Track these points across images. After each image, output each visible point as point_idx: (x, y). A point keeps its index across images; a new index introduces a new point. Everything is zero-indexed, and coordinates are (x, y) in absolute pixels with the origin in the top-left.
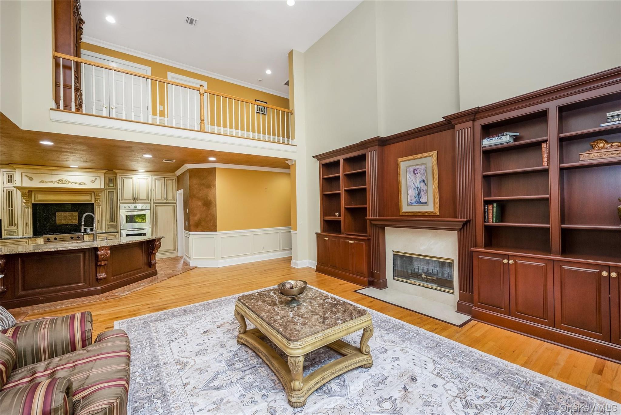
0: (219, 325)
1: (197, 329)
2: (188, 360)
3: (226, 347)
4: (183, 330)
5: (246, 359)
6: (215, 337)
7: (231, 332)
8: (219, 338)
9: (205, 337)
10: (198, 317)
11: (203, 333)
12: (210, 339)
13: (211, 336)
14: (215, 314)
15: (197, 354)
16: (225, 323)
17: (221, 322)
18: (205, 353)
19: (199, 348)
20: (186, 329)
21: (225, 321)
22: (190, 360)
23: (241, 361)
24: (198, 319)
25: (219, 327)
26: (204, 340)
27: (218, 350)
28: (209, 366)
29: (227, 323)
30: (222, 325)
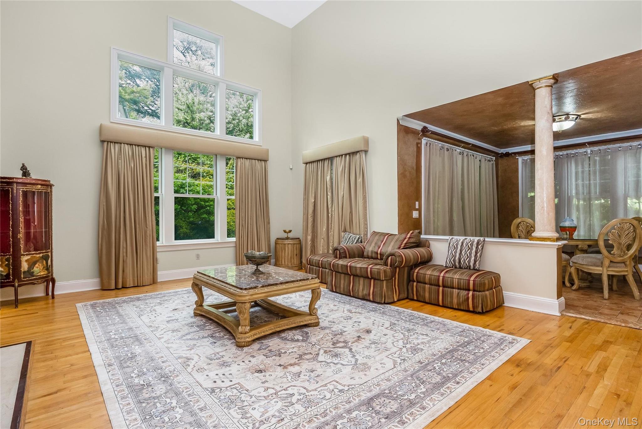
1: (387, 334)
4: (402, 333)
7: (336, 333)
16: (356, 341)
18: (343, 318)
22: (350, 314)
24: (408, 346)
28: (330, 312)
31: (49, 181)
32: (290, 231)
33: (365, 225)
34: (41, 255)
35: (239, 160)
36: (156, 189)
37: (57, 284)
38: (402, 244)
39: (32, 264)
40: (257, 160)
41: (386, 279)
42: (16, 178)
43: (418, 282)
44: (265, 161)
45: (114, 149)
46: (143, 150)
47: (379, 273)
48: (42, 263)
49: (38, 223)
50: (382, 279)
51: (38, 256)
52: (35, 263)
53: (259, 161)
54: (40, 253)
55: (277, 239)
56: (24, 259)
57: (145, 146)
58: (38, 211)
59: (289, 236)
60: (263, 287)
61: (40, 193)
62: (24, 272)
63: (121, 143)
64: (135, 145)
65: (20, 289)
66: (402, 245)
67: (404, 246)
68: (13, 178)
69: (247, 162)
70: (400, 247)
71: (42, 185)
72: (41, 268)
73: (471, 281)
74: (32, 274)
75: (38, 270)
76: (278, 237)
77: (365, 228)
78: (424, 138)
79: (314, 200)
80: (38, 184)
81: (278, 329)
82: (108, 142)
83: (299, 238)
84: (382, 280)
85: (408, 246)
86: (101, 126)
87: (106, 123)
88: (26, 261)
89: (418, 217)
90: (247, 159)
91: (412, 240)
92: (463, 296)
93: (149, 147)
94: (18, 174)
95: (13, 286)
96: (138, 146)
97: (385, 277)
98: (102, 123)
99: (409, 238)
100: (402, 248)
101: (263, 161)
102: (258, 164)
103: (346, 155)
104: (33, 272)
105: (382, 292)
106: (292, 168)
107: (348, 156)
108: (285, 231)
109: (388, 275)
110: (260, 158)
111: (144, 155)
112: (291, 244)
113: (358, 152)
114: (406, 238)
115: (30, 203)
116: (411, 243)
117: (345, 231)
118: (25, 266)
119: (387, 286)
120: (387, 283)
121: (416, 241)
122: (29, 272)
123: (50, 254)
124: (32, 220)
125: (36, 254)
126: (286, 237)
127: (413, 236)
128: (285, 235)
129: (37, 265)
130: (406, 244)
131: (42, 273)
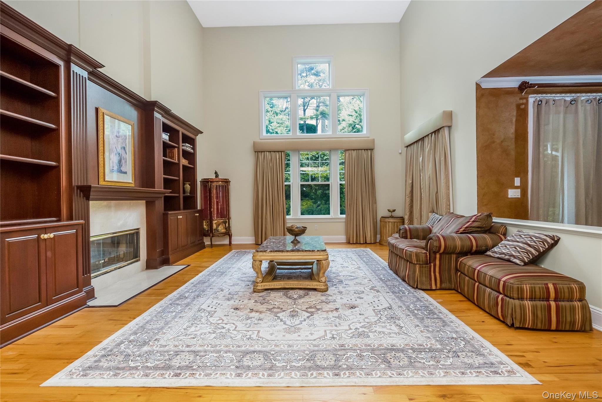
0: (335, 312)
1: (363, 315)
2: (370, 291)
3: (338, 291)
4: (380, 318)
5: (329, 282)
6: (345, 301)
7: (327, 301)
8: (341, 298)
9: (354, 303)
10: (360, 335)
11: (355, 308)
12: (349, 300)
13: (348, 302)
14: (334, 332)
15: (363, 292)
16: (327, 312)
17: (331, 315)
18: (356, 291)
19: (361, 296)
20: (376, 318)
21: (325, 315)
22: (368, 290)
23: (333, 282)
24: (361, 330)
25: (336, 309)
26: (356, 300)
27: (345, 291)
28: (355, 284)
29: (325, 311)
30: (332, 311)
31: (228, 179)
32: (394, 211)
33: (448, 206)
34: (222, 221)
35: (347, 152)
36: (287, 179)
37: (233, 238)
38: (461, 228)
39: (218, 225)
40: (363, 150)
41: (419, 263)
42: (211, 179)
43: (462, 273)
44: (372, 150)
45: (261, 156)
46: (277, 154)
47: (411, 255)
48: (223, 225)
49: (222, 203)
50: (413, 262)
51: (221, 221)
52: (219, 225)
53: (366, 151)
54: (221, 220)
55: (382, 217)
56: (214, 222)
57: (279, 151)
58: (222, 196)
59: (393, 215)
60: (271, 251)
61: (223, 186)
62: (214, 229)
63: (265, 152)
64: (273, 152)
65: (213, 238)
66: (461, 230)
67: (464, 230)
68: (208, 179)
69: (354, 153)
70: (458, 232)
71: (222, 182)
72: (222, 228)
73: (501, 282)
74: (218, 231)
75: (221, 229)
76: (383, 216)
77: (448, 209)
78: (530, 96)
79: (411, 182)
80: (219, 181)
81: (287, 287)
82: (258, 152)
83: (403, 217)
84: (414, 264)
85: (468, 230)
86: (254, 143)
87: (257, 140)
88: (215, 223)
89: (520, 197)
90: (354, 150)
91: (476, 224)
92: (493, 297)
93: (281, 152)
94: (213, 177)
95: (210, 236)
96: (274, 152)
97: (417, 261)
98: (254, 141)
99: (473, 221)
100: (460, 232)
101: (369, 150)
102: (364, 154)
103: (432, 133)
104: (218, 230)
105: (415, 276)
106: (400, 152)
107: (433, 134)
108: (389, 211)
109: (421, 260)
110: (366, 148)
111: (278, 157)
112: (392, 222)
113: (441, 128)
114: (469, 222)
115: (218, 192)
116: (474, 227)
117: (433, 212)
118: (215, 226)
119: (420, 271)
120: (420, 268)
121: (481, 226)
122: (217, 230)
123: (227, 221)
124: (219, 202)
125: (220, 220)
126: (390, 215)
127: (479, 219)
128: (389, 214)
129: (220, 226)
130: (466, 228)
131: (223, 231)
